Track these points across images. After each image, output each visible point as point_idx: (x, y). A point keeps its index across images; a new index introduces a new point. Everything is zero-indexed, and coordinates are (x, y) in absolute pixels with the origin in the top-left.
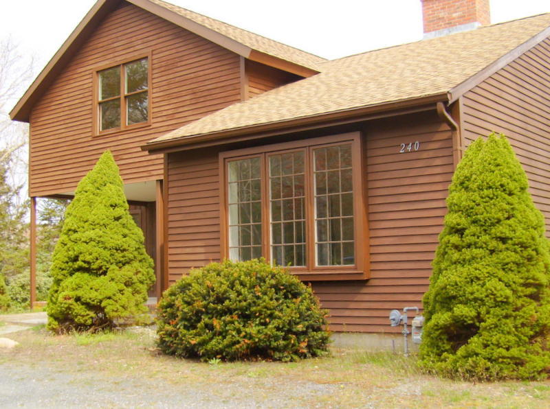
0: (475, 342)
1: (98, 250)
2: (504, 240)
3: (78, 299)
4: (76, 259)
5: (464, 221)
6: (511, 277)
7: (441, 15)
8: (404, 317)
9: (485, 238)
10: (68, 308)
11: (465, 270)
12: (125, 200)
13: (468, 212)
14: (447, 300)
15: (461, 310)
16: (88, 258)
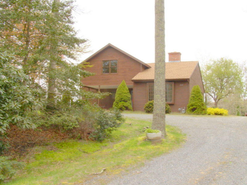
0: (196, 110)
1: (126, 98)
2: (199, 98)
3: (123, 106)
4: (122, 99)
5: (194, 96)
6: (200, 103)
7: (173, 58)
8: (181, 109)
9: (197, 98)
10: (122, 107)
11: (195, 102)
12: (128, 89)
13: (195, 95)
14: (192, 106)
15: (194, 107)
16: (125, 99)
